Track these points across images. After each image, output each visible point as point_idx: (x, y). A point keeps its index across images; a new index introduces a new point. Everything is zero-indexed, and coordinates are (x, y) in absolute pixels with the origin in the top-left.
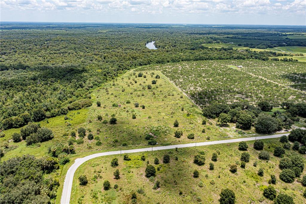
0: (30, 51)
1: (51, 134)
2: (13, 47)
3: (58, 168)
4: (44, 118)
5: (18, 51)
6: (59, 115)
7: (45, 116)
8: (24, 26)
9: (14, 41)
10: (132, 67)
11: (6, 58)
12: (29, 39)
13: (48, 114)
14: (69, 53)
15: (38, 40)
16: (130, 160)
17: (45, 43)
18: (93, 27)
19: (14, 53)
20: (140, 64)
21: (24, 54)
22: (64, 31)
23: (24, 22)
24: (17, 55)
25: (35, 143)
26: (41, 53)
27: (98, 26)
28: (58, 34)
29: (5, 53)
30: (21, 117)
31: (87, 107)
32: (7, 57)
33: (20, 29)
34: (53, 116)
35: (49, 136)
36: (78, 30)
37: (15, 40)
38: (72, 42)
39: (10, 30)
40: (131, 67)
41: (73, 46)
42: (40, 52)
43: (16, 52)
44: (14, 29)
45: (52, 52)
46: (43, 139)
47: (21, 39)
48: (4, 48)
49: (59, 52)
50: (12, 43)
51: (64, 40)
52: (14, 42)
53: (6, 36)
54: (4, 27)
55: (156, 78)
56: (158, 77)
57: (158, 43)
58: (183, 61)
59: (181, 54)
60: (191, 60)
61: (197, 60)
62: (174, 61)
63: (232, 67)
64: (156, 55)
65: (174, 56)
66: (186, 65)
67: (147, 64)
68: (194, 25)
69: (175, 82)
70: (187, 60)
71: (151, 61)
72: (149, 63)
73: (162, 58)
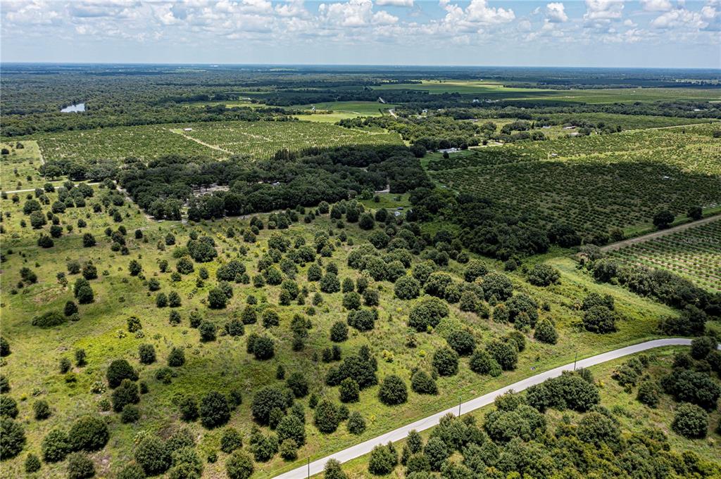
55: (17, 148)
56: (20, 146)
57: (90, 103)
58: (102, 127)
59: (113, 117)
60: (117, 125)
61: (129, 125)
62: (82, 128)
63: (174, 131)
64: (60, 120)
65: (91, 120)
66: (99, 131)
67: (24, 134)
68: (233, 68)
69: (45, 151)
70: (112, 125)
71: (34, 129)
72: (29, 132)
73: (62, 124)
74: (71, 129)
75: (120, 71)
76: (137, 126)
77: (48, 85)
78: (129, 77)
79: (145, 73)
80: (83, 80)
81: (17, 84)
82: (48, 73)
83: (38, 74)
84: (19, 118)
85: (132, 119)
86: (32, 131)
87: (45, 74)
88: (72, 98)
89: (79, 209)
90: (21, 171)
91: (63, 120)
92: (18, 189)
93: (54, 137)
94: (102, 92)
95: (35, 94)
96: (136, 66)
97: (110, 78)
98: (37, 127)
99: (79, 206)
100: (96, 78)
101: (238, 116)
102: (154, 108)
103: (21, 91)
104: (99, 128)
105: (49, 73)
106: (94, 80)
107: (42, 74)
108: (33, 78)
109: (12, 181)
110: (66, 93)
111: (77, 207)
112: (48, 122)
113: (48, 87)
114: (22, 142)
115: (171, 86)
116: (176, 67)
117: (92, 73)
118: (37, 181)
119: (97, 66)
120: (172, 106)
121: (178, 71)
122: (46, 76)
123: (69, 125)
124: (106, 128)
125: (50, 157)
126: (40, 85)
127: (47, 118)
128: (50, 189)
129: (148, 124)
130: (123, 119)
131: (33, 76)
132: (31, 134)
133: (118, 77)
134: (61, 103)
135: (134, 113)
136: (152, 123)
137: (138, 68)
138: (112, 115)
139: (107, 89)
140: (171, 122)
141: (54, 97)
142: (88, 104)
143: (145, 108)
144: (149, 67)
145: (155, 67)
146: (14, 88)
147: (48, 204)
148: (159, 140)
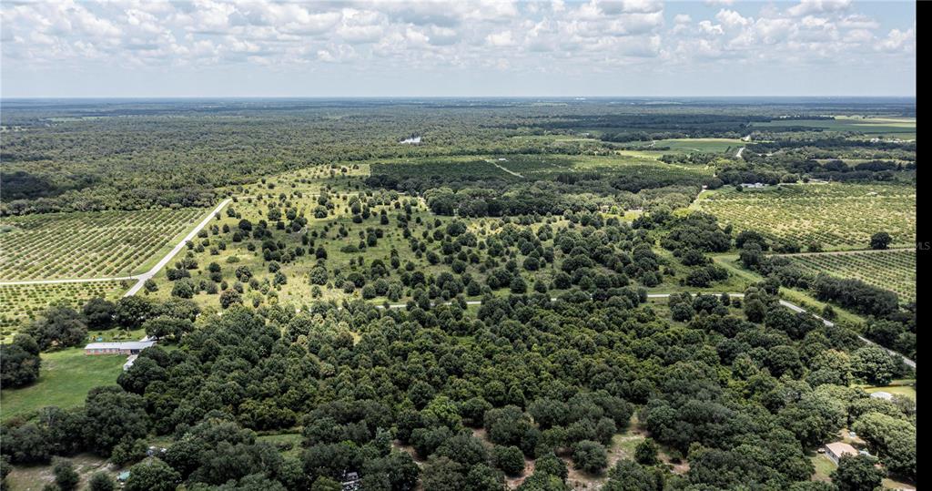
55: (354, 168)
56: (356, 167)
57: (425, 136)
58: (427, 156)
60: (442, 155)
61: (452, 155)
62: (410, 156)
63: (489, 160)
64: (395, 150)
65: (420, 150)
67: (362, 160)
70: (436, 155)
72: (366, 158)
74: (400, 157)
77: (394, 119)
80: (429, 115)
81: (366, 119)
86: (368, 157)
88: (413, 133)
91: (397, 149)
98: (372, 155)
103: (369, 124)
106: (440, 114)
110: (408, 127)
113: (393, 121)
132: (367, 160)
134: (400, 136)
136: (473, 154)
138: (441, 146)
141: (396, 130)
142: (424, 138)
146: (362, 121)
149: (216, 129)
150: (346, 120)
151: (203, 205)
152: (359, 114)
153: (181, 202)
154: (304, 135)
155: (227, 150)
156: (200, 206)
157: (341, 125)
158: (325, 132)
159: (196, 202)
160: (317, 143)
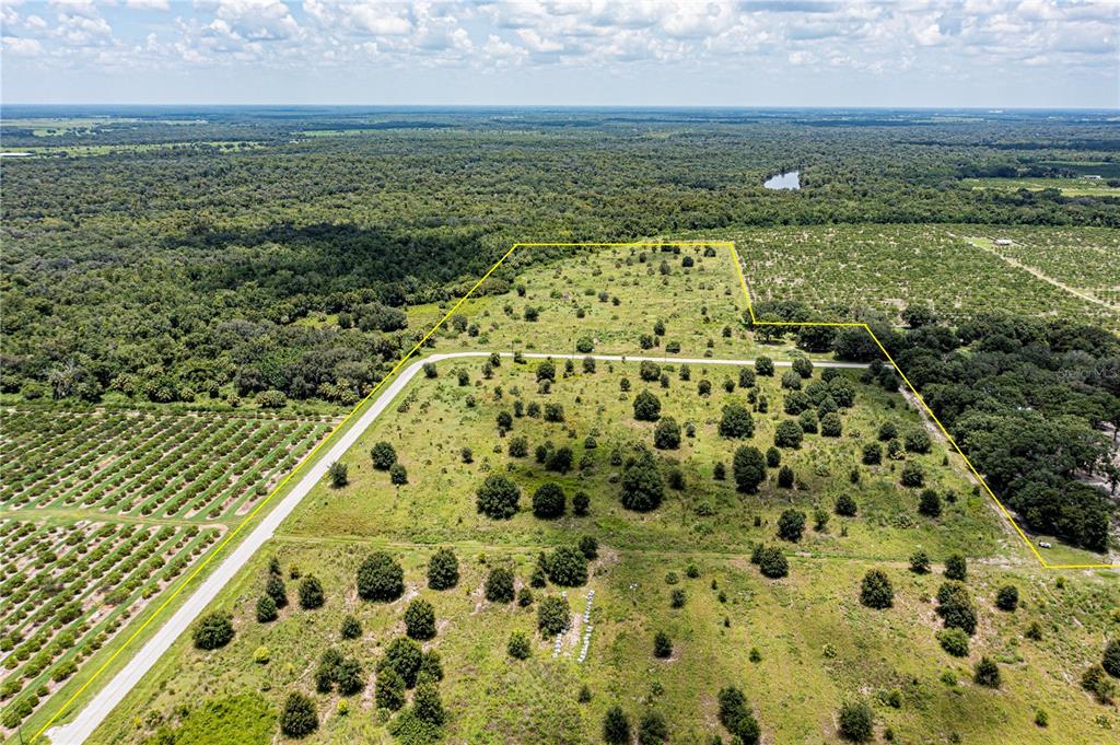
0: (418, 186)
1: (404, 319)
2: (379, 174)
3: (399, 358)
4: (402, 304)
5: (387, 184)
6: (431, 302)
7: (404, 300)
8: (424, 120)
9: (384, 160)
10: (664, 231)
11: (354, 200)
12: (424, 157)
13: (410, 297)
14: (517, 194)
15: (447, 159)
16: (525, 363)
17: (463, 168)
18: (632, 121)
19: (378, 188)
20: (693, 224)
21: (400, 194)
22: (536, 135)
23: (426, 107)
24: (384, 193)
25: (372, 329)
26: (444, 191)
27: (657, 117)
28: (511, 143)
29: (356, 189)
30: (359, 294)
31: (495, 294)
32: (359, 198)
33: (409, 129)
34: (419, 302)
35: (399, 322)
36: (579, 130)
37: (388, 157)
38: (540, 164)
39: (383, 131)
40: (660, 230)
41: (536, 175)
42: (442, 188)
43: (382, 187)
44: (393, 127)
45: (472, 189)
46: (387, 327)
47: (402, 155)
48: (355, 177)
49: (492, 189)
50: (380, 164)
51: (521, 160)
52: (383, 164)
53: (368, 148)
54: (368, 123)
55: (705, 255)
56: (710, 253)
57: (808, 174)
58: (835, 222)
59: (852, 204)
60: (863, 220)
61: (883, 221)
62: (804, 221)
63: (975, 242)
64: (768, 203)
65: (818, 207)
66: (831, 232)
67: (715, 226)
68: (1032, 115)
69: (748, 266)
70: (852, 220)
71: (730, 219)
72: (722, 223)
73: (772, 211)
74: (786, 223)
75: (844, 119)
76: (899, 226)
77: (745, 140)
78: (859, 129)
79: (884, 123)
80: (793, 133)
81: (703, 139)
82: (744, 120)
83: (730, 123)
84: (708, 196)
85: (886, 210)
86: (727, 222)
87: (740, 123)
88: (780, 163)
89: (826, 439)
90: (712, 308)
91: (772, 203)
92: (708, 355)
93: (762, 237)
94: (823, 154)
95: (729, 155)
96: (867, 113)
97: (832, 130)
98: (734, 216)
99: (827, 433)
100: (810, 130)
101: (1101, 217)
102: (920, 189)
103: (710, 149)
104: (830, 223)
105: (746, 122)
106: (808, 133)
107: (735, 123)
108: (725, 128)
109: (697, 333)
110: (771, 154)
111: (824, 434)
112: (750, 206)
113: (745, 144)
114: (713, 244)
115: (934, 146)
116: (931, 113)
117: (803, 123)
118: (739, 340)
119: (809, 112)
120: (952, 187)
121: (936, 120)
122: (742, 126)
123: (782, 216)
124: (843, 225)
125: (757, 280)
126: (732, 139)
127: (748, 199)
128: (765, 369)
129: (916, 222)
130: (872, 207)
131: (725, 126)
132: (724, 227)
133: (843, 130)
134: (765, 172)
135: (885, 196)
136: (924, 220)
137: (869, 115)
138: (850, 199)
139: (831, 148)
140: (960, 222)
141: (754, 161)
142: (806, 176)
143: (903, 189)
144: (887, 113)
145: (897, 113)
146: (700, 143)
147: (764, 412)
148: (952, 263)
149: (494, 153)
150: (678, 141)
151: (339, 398)
152: (692, 131)
153: (285, 388)
154: (615, 168)
155: (492, 193)
156: (331, 399)
157: (669, 150)
158: (647, 163)
159: (326, 387)
160: (635, 185)
